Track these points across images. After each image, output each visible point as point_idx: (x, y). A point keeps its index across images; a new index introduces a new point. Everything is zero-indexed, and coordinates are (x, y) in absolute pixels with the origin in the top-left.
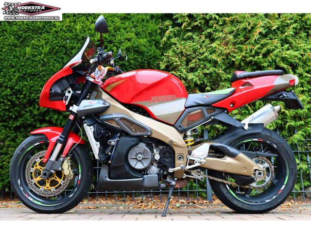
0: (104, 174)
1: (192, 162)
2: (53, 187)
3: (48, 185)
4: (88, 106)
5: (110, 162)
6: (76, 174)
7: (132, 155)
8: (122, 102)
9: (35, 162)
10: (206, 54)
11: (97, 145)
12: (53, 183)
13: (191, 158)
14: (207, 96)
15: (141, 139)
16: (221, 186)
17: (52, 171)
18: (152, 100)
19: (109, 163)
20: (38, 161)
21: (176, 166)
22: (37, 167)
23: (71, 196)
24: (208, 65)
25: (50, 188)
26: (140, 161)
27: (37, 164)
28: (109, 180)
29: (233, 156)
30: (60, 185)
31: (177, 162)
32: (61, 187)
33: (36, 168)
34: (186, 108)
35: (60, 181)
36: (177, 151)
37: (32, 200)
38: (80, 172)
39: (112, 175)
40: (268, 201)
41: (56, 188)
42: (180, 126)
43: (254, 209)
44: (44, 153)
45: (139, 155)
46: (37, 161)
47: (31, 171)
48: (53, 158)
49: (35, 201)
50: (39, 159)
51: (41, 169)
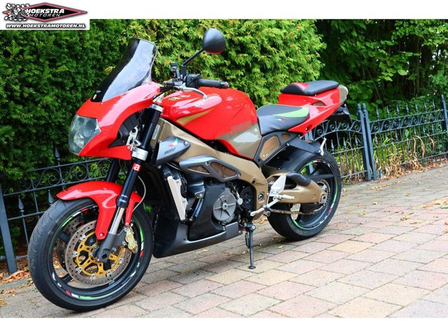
0: (181, 236)
1: (271, 199)
3: (101, 269)
4: (170, 151)
5: (191, 220)
6: (139, 245)
7: (216, 207)
9: (79, 242)
11: (184, 202)
13: (271, 195)
14: (283, 119)
15: (228, 184)
17: (113, 249)
19: (190, 222)
20: (84, 238)
21: (258, 207)
25: (105, 272)
26: (225, 211)
27: (83, 243)
28: (188, 242)
29: (304, 184)
30: (119, 264)
31: (259, 202)
33: (82, 249)
34: (263, 136)
35: (119, 259)
36: (259, 190)
37: (77, 296)
38: (142, 240)
39: (191, 236)
40: (321, 223)
42: (259, 160)
44: (92, 225)
45: (225, 204)
46: (81, 239)
47: (74, 256)
48: (113, 231)
49: (82, 298)
50: (84, 236)
51: (88, 249)
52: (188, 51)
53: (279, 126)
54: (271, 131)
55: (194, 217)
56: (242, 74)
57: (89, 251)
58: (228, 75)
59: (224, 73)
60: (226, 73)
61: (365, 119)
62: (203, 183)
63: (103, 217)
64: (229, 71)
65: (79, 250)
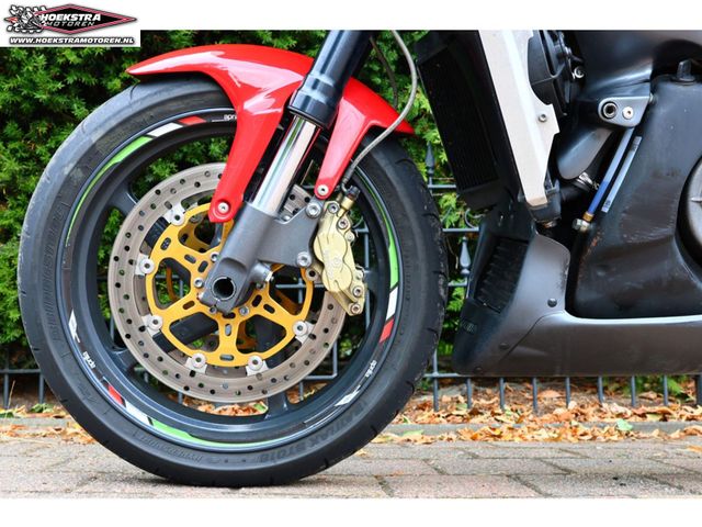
2: (255, 356)
3: (228, 342)
5: (583, 224)
6: (377, 299)
11: (542, 119)
12: (257, 335)
17: (260, 269)
19: (577, 232)
20: (179, 217)
22: (170, 253)
23: (347, 399)
25: (240, 359)
27: (172, 233)
28: (564, 317)
30: (295, 345)
32: (296, 357)
33: (167, 253)
35: (295, 325)
37: (142, 418)
38: (394, 279)
39: (584, 295)
41: (272, 362)
44: (209, 175)
46: (168, 216)
47: (139, 270)
48: (268, 197)
49: (160, 428)
50: (178, 209)
55: (598, 214)
57: (193, 268)
62: (648, 72)
63: (247, 146)
65: (158, 255)
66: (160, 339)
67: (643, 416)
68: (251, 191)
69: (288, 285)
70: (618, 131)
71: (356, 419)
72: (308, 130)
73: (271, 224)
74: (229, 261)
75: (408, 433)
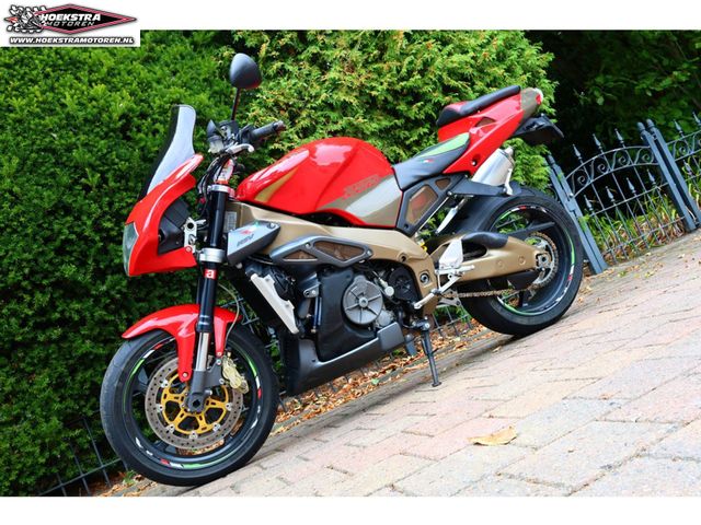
0: (308, 357)
1: (445, 278)
2: (215, 423)
3: (202, 423)
4: (246, 240)
5: (314, 331)
6: (251, 382)
7: (349, 304)
8: (300, 212)
9: (161, 390)
10: (324, 96)
11: (287, 306)
12: (213, 415)
13: (441, 272)
14: (430, 159)
15: (356, 269)
16: (492, 303)
17: (207, 391)
18: (346, 195)
19: (314, 334)
20: (166, 384)
21: (423, 294)
23: (254, 424)
24: (334, 115)
25: (209, 427)
26: (366, 308)
27: (166, 391)
28: (320, 364)
29: (499, 245)
30: (228, 412)
31: (424, 286)
32: (230, 417)
33: (167, 400)
34: (403, 190)
35: (226, 406)
36: (417, 269)
37: (179, 466)
38: (255, 374)
39: (323, 354)
40: (559, 299)
41: (222, 423)
42: (407, 226)
43: (546, 319)
44: (171, 364)
45: (361, 299)
46: (162, 386)
47: (158, 411)
48: (201, 366)
49: (187, 467)
50: (165, 382)
51: (177, 398)
52: (336, 123)
53: (426, 170)
54: (416, 180)
55: (318, 327)
56: (426, 130)
57: (179, 401)
58: (407, 138)
59: (399, 137)
60: (402, 136)
61: (656, 142)
62: (315, 275)
63: (184, 349)
64: (406, 132)
65: (164, 401)
66: (176, 433)
67: (384, 372)
68: (194, 366)
69: (219, 393)
70: (313, 299)
71: (261, 430)
72: (206, 337)
73: (205, 374)
74: (195, 394)
75: (279, 428)
